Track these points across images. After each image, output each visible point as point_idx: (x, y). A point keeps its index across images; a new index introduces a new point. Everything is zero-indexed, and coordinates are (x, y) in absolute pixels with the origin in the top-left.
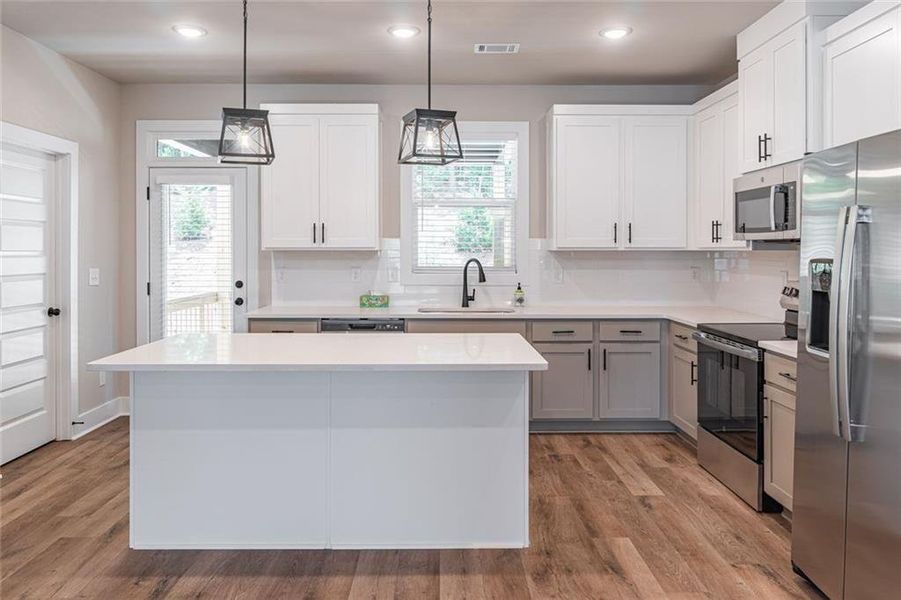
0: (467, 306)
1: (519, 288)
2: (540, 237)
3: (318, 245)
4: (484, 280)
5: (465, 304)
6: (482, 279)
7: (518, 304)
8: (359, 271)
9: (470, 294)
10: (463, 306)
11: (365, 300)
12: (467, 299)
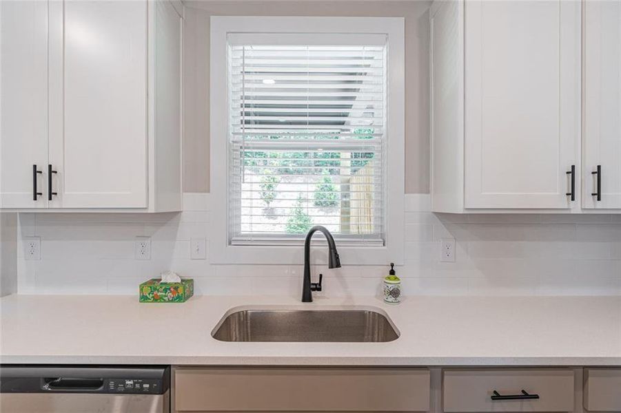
0: (310, 300)
1: (392, 272)
2: (421, 192)
3: (43, 204)
4: (338, 265)
5: (307, 298)
6: (335, 262)
7: (391, 299)
8: (147, 242)
9: (315, 280)
10: (304, 300)
11: (147, 290)
12: (310, 289)
